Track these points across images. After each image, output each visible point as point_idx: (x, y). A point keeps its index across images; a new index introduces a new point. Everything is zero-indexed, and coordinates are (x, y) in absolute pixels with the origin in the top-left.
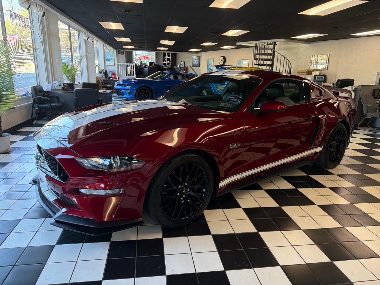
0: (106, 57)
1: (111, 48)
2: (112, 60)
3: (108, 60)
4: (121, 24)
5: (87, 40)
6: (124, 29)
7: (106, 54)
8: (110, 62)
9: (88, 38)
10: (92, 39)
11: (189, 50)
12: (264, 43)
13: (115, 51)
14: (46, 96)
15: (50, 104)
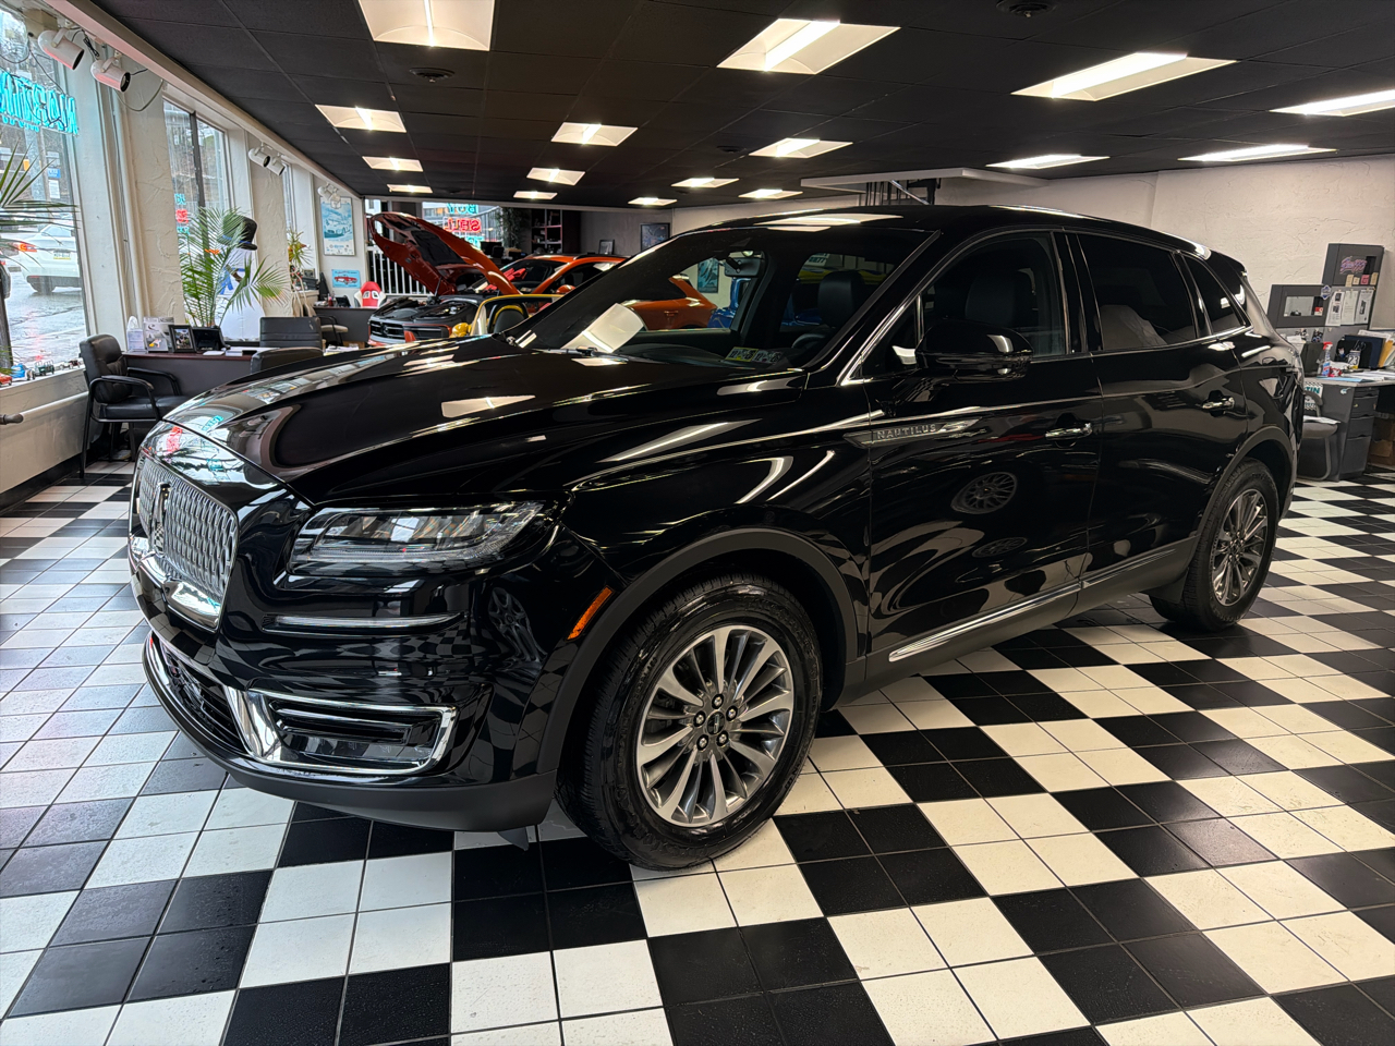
0: (324, 224)
1: (344, 190)
2: (346, 235)
3: (332, 234)
4: (397, 113)
5: (265, 165)
6: (404, 131)
7: (324, 212)
8: (338, 244)
9: (268, 158)
10: (279, 162)
11: (631, 202)
12: (898, 182)
13: (358, 202)
14: (130, 374)
15: (154, 403)
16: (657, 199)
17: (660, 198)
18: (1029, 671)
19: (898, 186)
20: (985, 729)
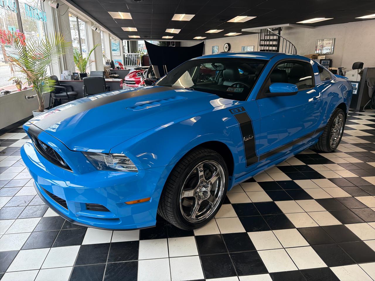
0: (112, 47)
1: (117, 38)
2: (118, 50)
3: (114, 50)
4: (129, 13)
5: (96, 30)
6: (132, 19)
7: (112, 44)
8: (116, 53)
9: (97, 28)
10: (100, 29)
11: (194, 38)
12: (270, 29)
13: (121, 41)
14: (61, 85)
15: (67, 93)
16: (201, 37)
17: (202, 37)
18: (308, 165)
19: (270, 30)
20: (294, 181)
